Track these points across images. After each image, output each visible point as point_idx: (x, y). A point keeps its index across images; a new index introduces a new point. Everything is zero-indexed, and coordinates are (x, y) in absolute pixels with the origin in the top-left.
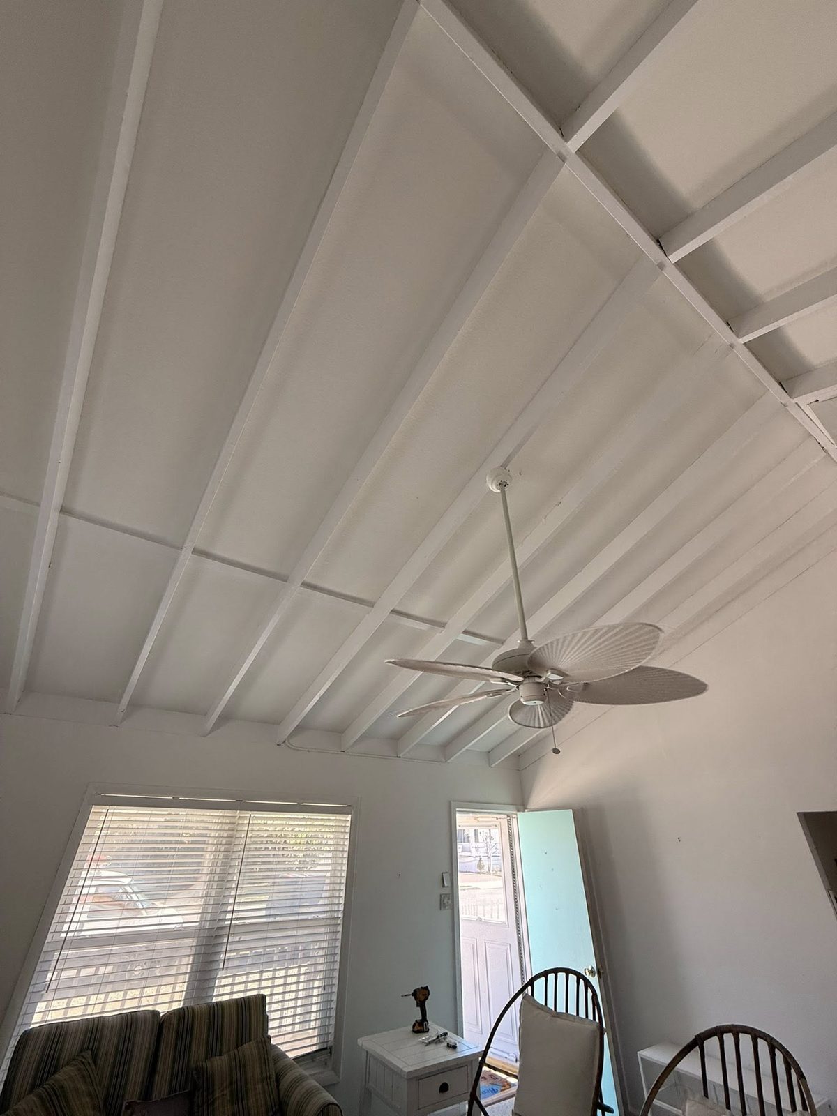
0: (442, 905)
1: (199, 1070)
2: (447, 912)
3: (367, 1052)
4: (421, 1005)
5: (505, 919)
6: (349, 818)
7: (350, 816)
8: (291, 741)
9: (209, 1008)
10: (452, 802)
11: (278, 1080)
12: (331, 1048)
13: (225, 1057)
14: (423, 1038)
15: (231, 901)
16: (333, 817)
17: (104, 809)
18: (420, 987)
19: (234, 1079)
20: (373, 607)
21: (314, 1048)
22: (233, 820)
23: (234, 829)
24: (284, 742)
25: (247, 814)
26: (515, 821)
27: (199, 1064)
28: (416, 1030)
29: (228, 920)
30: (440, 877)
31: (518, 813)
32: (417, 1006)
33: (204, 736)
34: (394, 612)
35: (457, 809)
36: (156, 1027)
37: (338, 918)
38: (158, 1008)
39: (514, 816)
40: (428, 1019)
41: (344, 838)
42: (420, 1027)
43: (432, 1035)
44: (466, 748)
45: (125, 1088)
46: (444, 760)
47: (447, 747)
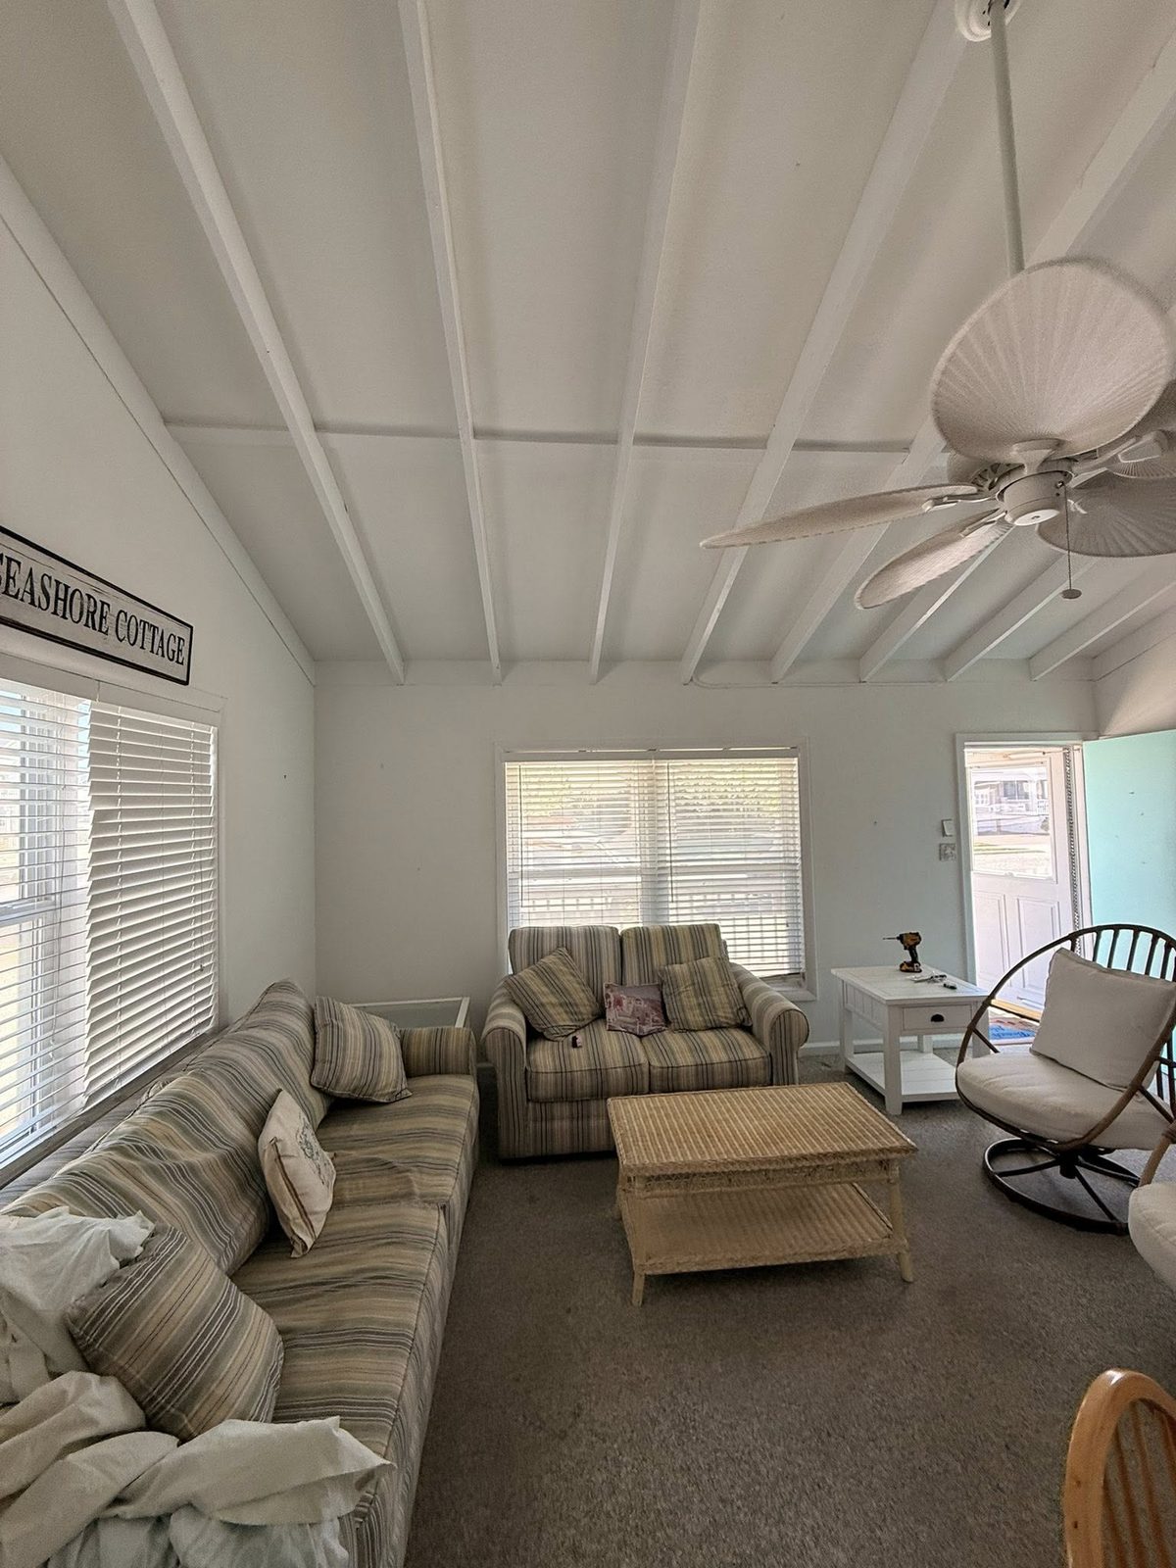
0: (942, 855)
1: (663, 972)
2: (951, 863)
3: (843, 981)
4: (912, 950)
5: (1051, 874)
6: (795, 761)
7: (796, 759)
8: (701, 679)
9: (663, 929)
10: (957, 735)
11: (740, 988)
12: (803, 974)
13: (684, 966)
14: (913, 976)
15: (668, 845)
16: (774, 761)
17: (516, 765)
18: (908, 932)
19: (696, 981)
20: (765, 447)
21: (787, 972)
22: (649, 770)
23: (653, 780)
24: (691, 680)
25: (665, 763)
26: (1077, 755)
27: (662, 967)
28: (903, 968)
29: (667, 862)
30: (940, 826)
31: (1084, 743)
32: (905, 949)
33: (594, 684)
34: (799, 445)
35: (966, 743)
36: (617, 939)
37: (796, 864)
38: (618, 927)
39: (1076, 747)
40: (919, 961)
41: (792, 784)
42: (911, 966)
43: (926, 974)
44: (980, 655)
45: (601, 973)
46: (941, 678)
47: (946, 660)
